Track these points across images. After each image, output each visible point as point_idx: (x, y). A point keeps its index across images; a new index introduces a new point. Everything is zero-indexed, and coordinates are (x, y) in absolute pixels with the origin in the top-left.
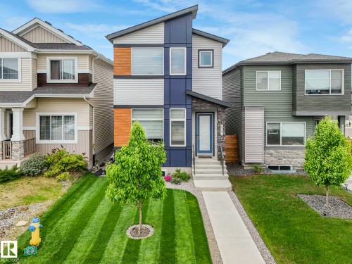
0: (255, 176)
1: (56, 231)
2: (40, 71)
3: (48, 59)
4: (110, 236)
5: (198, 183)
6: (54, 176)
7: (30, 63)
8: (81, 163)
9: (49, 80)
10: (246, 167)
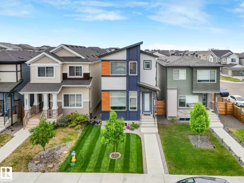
0: (172, 124)
1: (80, 156)
2: (64, 72)
3: (68, 66)
4: (103, 158)
5: (142, 130)
6: (73, 127)
7: (59, 69)
8: (86, 120)
9: (69, 77)
10: (168, 119)
